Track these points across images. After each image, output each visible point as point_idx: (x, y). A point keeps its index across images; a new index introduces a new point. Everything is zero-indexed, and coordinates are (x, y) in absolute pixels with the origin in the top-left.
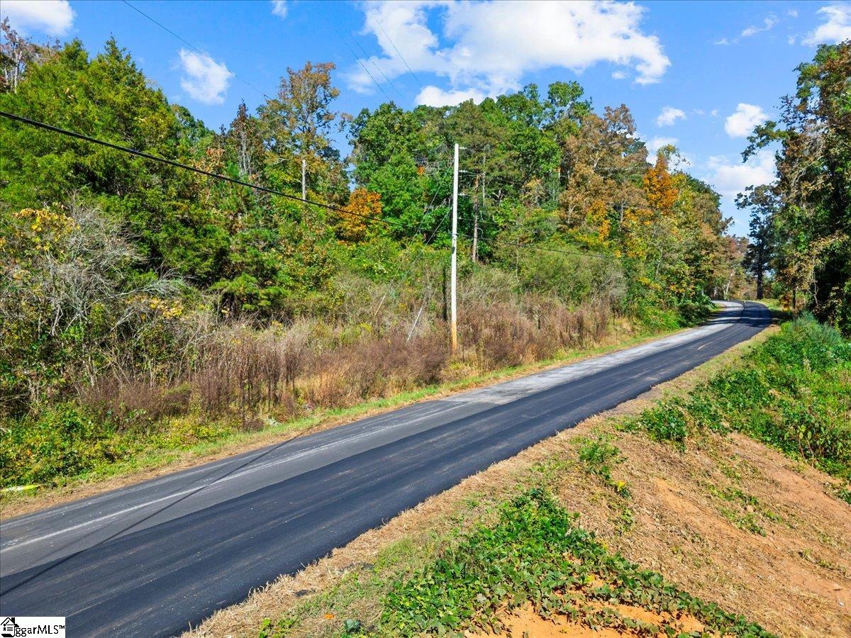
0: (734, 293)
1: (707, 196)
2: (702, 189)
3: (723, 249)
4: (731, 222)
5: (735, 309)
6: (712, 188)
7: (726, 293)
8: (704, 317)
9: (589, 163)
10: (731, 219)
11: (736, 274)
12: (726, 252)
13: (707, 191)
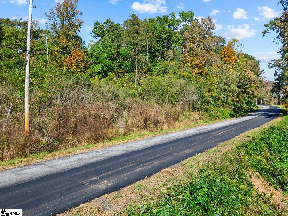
0: (269, 103)
1: (253, 61)
2: (251, 58)
3: (260, 83)
4: (264, 72)
5: (266, 109)
6: (256, 58)
7: (266, 103)
8: (248, 112)
9: (193, 43)
10: (263, 70)
11: (270, 95)
12: (261, 84)
13: (253, 59)
